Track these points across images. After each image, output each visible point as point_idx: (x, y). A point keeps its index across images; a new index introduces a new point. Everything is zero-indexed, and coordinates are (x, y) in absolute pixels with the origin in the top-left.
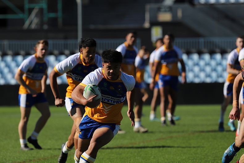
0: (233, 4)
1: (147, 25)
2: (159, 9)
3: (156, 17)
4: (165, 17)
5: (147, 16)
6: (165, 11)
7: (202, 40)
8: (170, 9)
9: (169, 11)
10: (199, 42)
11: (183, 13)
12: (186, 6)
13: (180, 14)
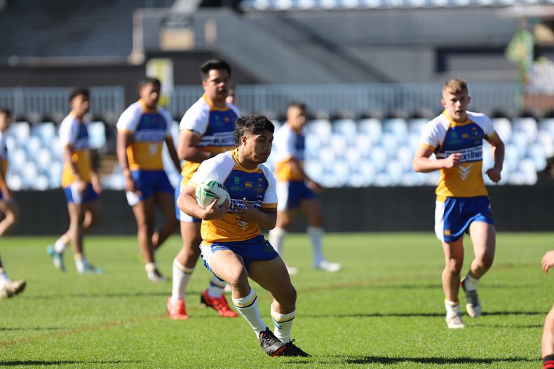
0: (330, 11)
1: (137, 57)
2: (164, 22)
3: (158, 39)
4: (179, 39)
5: (138, 38)
6: (178, 27)
7: (259, 91)
8: (189, 22)
9: (186, 26)
10: (253, 96)
11: (219, 30)
12: (225, 14)
13: (211, 32)
